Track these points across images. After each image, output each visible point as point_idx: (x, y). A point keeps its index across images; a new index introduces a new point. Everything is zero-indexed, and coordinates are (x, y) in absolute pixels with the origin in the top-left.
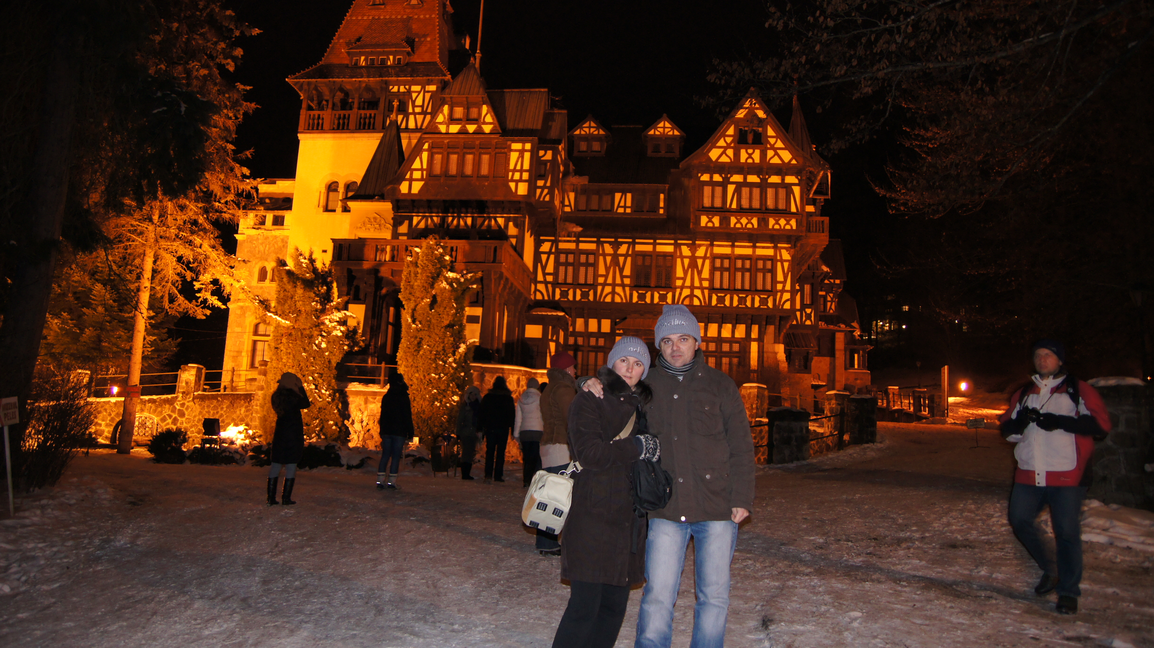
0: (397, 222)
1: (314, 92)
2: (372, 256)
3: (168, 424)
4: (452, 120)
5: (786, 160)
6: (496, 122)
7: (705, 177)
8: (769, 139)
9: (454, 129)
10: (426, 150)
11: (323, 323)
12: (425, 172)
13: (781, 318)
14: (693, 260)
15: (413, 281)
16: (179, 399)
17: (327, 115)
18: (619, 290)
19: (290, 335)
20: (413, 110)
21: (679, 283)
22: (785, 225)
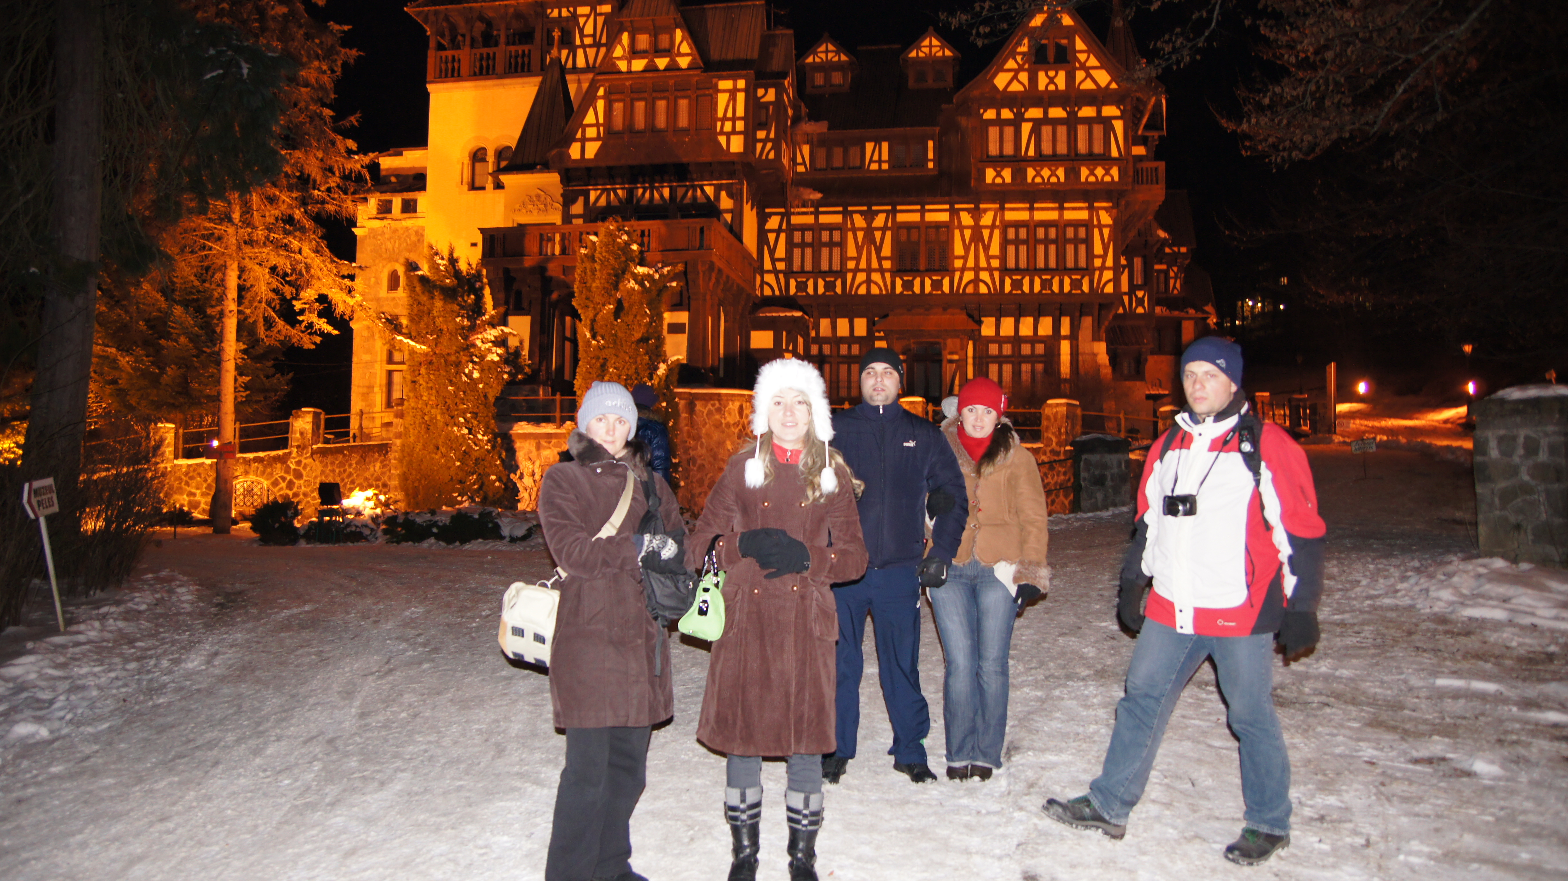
0: (568, 200)
1: (445, 24)
2: (535, 249)
3: (282, 489)
4: (634, 53)
5: (1103, 84)
6: (695, 52)
7: (990, 114)
8: (1079, 55)
9: (639, 65)
10: (600, 97)
11: (474, 345)
12: (601, 129)
13: (1101, 307)
14: (977, 230)
15: (590, 281)
16: (294, 455)
17: (465, 56)
18: (876, 277)
19: (431, 363)
20: (582, 41)
21: (958, 263)
22: (1103, 176)
